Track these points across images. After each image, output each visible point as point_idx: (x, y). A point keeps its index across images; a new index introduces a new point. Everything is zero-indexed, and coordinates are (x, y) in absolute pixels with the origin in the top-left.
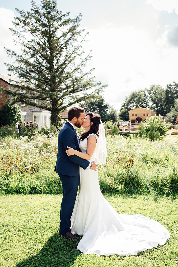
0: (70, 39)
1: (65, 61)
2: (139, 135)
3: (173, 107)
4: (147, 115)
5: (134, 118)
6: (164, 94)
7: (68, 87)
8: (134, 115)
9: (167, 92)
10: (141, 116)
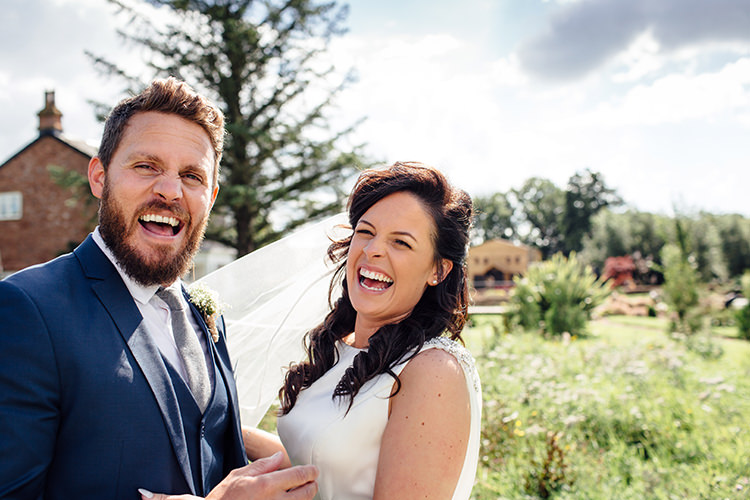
0: (292, 27)
1: (278, 92)
2: (516, 319)
3: (591, 237)
4: (517, 260)
5: (481, 269)
6: (561, 201)
7: (284, 174)
8: (481, 261)
9: (571, 197)
10: (502, 266)
